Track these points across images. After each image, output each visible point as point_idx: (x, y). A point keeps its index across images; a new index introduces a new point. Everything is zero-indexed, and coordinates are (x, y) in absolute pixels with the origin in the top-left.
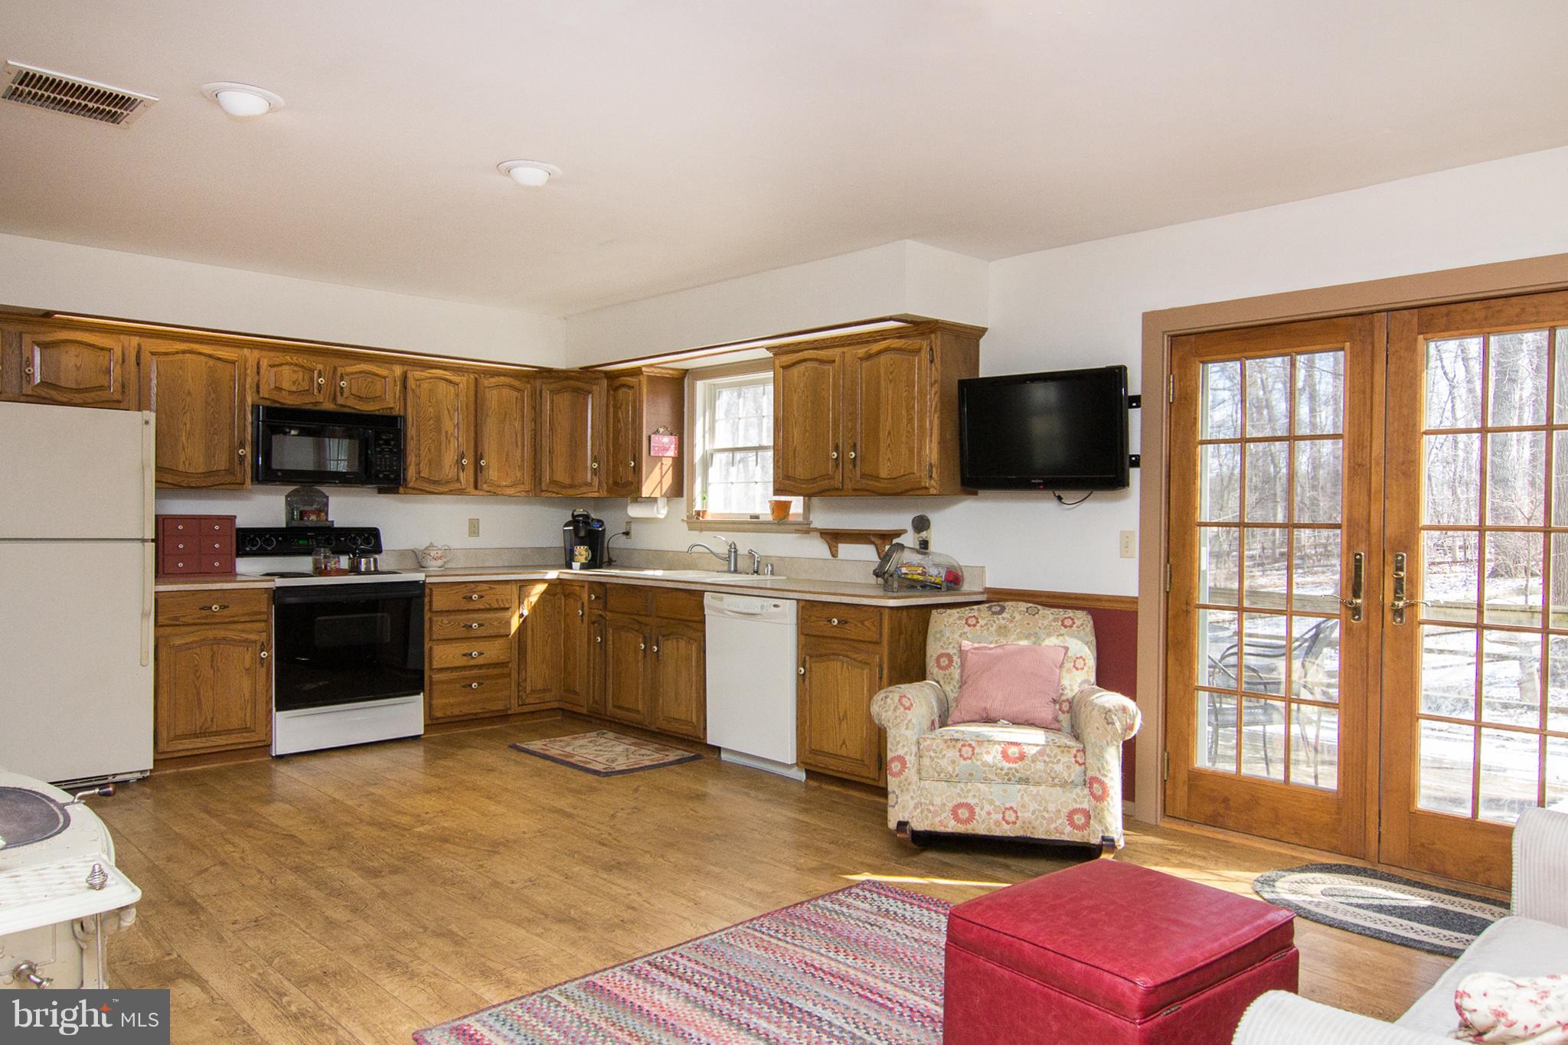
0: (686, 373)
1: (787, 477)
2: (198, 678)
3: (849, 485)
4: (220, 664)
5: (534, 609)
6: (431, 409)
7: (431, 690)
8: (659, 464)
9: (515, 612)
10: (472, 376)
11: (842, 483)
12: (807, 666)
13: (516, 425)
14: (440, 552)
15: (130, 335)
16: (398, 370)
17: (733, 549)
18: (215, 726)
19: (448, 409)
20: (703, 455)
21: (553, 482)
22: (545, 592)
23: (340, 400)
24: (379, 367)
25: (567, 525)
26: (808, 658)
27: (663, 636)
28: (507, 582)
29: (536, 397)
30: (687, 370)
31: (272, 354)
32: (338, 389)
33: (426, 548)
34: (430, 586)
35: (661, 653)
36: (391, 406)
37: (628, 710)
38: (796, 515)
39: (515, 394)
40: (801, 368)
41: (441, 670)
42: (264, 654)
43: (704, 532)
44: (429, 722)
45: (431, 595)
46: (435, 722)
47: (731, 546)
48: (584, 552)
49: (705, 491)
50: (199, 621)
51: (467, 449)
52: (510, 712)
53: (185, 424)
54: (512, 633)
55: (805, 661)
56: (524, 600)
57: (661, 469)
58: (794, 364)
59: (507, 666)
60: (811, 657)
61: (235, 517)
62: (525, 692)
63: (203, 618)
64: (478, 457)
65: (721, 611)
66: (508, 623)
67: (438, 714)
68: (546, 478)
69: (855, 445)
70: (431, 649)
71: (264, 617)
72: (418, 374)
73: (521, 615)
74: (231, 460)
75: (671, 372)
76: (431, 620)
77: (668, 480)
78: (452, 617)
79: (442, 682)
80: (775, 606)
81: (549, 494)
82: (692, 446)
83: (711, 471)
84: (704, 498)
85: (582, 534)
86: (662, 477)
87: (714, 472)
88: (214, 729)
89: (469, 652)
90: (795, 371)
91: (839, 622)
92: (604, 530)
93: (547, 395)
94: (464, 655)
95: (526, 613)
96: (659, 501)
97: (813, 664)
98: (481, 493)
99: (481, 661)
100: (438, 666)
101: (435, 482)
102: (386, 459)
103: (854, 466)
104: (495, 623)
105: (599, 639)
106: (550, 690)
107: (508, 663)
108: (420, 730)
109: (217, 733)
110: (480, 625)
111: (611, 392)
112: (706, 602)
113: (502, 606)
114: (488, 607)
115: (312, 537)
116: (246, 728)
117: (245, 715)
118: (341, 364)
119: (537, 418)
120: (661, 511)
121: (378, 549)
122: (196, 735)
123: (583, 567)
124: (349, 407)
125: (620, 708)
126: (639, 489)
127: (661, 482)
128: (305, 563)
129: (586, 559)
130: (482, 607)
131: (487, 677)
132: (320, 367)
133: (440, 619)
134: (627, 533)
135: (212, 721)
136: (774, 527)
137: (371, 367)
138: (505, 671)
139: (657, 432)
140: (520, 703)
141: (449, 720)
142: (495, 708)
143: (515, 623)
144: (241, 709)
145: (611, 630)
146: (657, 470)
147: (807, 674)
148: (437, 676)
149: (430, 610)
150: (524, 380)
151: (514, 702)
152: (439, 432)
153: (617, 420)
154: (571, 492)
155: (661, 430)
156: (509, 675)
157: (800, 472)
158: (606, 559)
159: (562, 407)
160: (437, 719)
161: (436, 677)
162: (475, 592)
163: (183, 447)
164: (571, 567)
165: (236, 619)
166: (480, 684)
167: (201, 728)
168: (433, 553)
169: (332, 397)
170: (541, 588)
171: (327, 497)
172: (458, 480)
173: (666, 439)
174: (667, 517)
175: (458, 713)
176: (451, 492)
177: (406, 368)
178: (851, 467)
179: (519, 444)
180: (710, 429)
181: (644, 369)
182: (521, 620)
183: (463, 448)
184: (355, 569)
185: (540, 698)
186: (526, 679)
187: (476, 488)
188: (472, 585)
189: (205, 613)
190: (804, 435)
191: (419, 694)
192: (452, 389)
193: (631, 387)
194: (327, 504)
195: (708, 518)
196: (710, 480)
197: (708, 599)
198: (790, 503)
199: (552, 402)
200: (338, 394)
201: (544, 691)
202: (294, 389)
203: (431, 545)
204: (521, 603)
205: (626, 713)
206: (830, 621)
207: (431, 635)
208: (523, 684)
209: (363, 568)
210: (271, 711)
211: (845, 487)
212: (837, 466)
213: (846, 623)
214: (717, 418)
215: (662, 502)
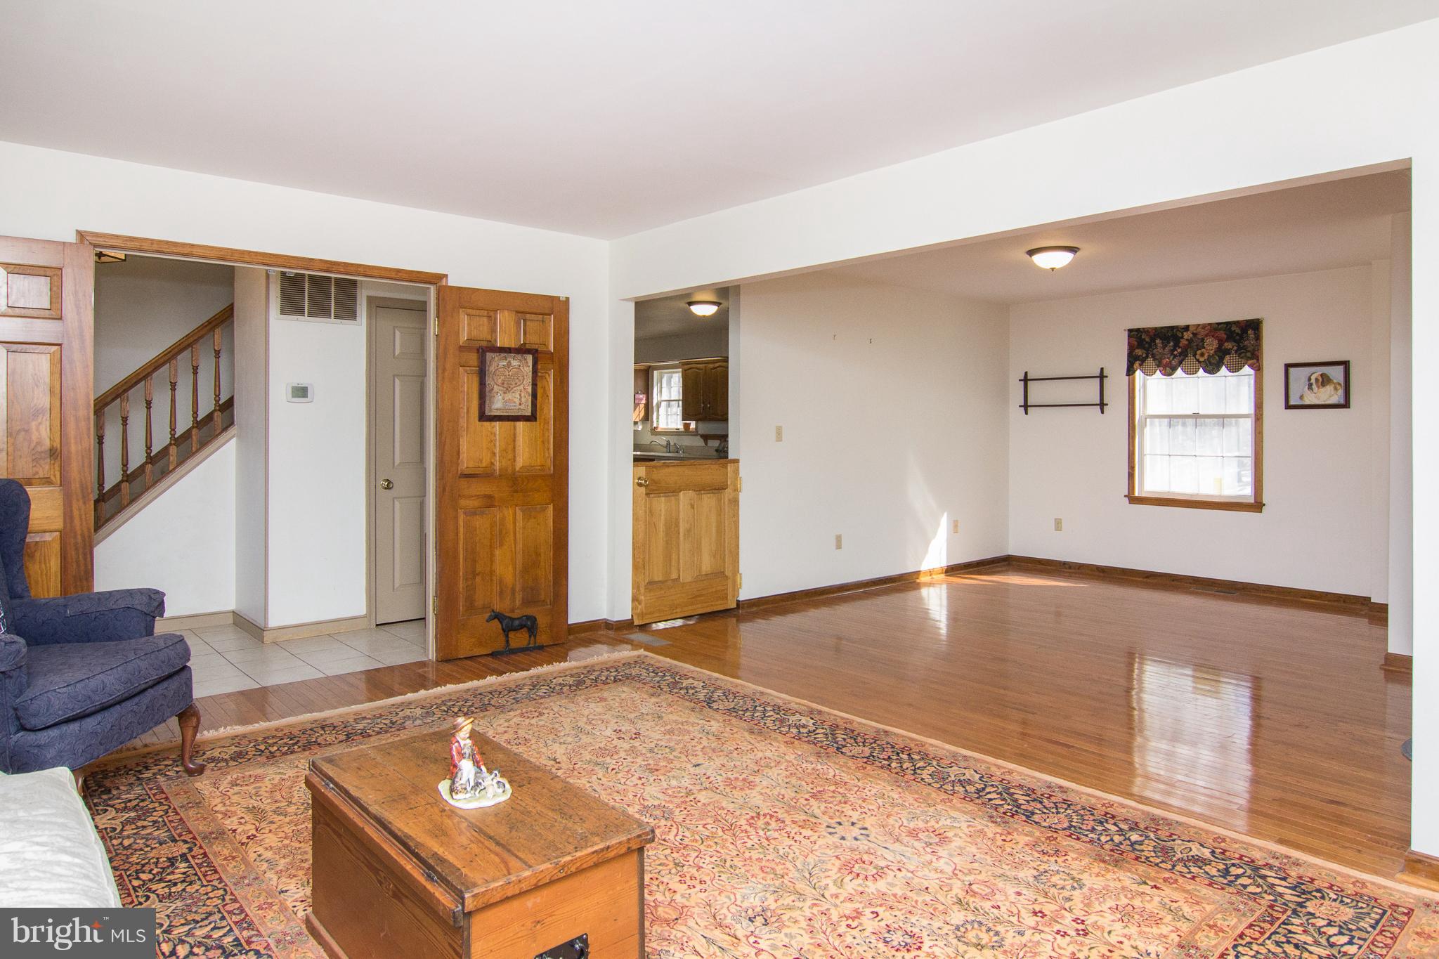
0: (650, 367)
1: (688, 412)
17: (668, 443)
20: (657, 403)
38: (693, 428)
43: (657, 436)
57: (639, 409)
77: (642, 413)
82: (652, 399)
84: (658, 422)
87: (662, 410)
96: (639, 422)
120: (639, 427)
127: (639, 414)
136: (684, 434)
139: (637, 393)
173: (641, 396)
174: (642, 429)
180: (660, 391)
195: (659, 430)
196: (660, 413)
198: (691, 423)
214: (663, 387)
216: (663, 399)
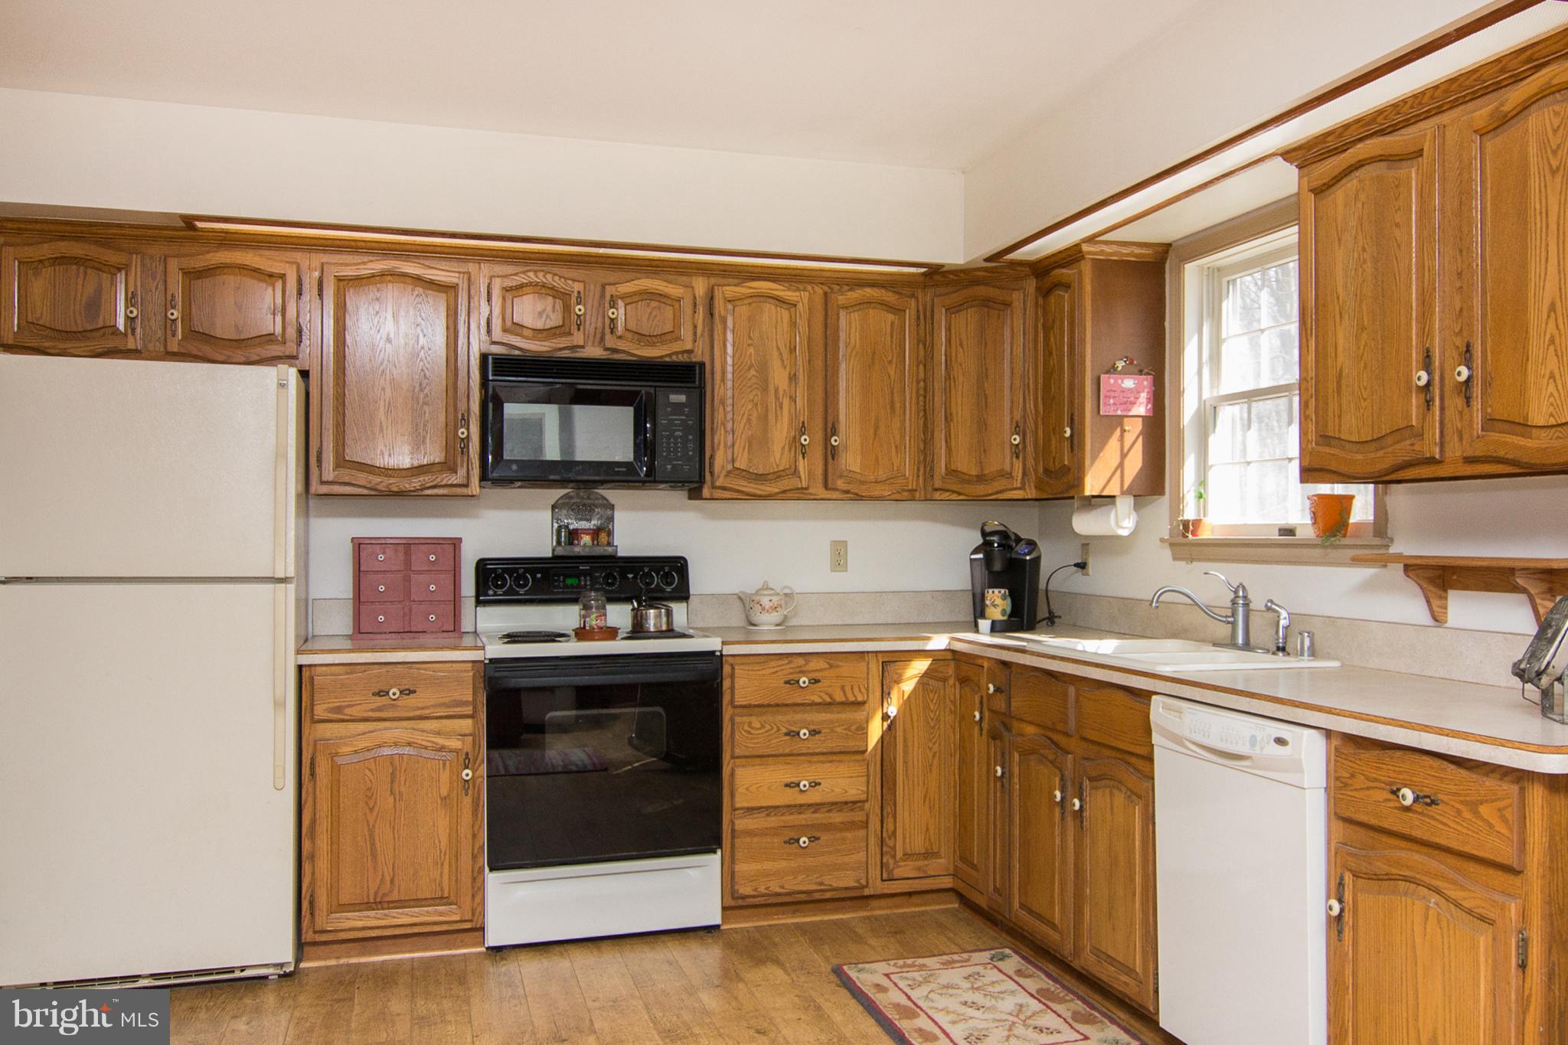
0: (1167, 252)
1: (1325, 439)
2: (371, 810)
3: (1455, 450)
4: (403, 789)
5: (908, 704)
6: (751, 350)
7: (733, 845)
8: (1118, 431)
9: (874, 711)
10: (819, 290)
11: (1442, 445)
12: (1348, 896)
13: (892, 373)
14: (775, 599)
15: (310, 251)
16: (700, 285)
17: (1240, 598)
18: (396, 892)
19: (778, 349)
20: (1199, 409)
21: (952, 472)
22: (927, 674)
23: (610, 341)
24: (670, 282)
25: (975, 551)
26: (1348, 878)
27: (1091, 779)
28: (862, 654)
29: (925, 319)
30: (1170, 245)
31: (509, 269)
32: (607, 321)
33: (757, 593)
34: (730, 659)
35: (1086, 814)
36: (689, 346)
37: (1039, 917)
38: (1359, 525)
39: (890, 317)
40: (1351, 184)
41: (750, 810)
42: (467, 774)
43: (1195, 564)
44: (730, 902)
45: (732, 676)
46: (740, 902)
47: (1236, 592)
48: (998, 601)
49: (1202, 482)
50: (371, 714)
51: (810, 418)
52: (867, 892)
53: (383, 389)
54: (870, 747)
55: (1341, 884)
56: (890, 688)
57: (1122, 439)
58: (1337, 179)
59: (862, 809)
60: (1356, 875)
61: (460, 540)
62: (894, 857)
63: (379, 709)
64: (831, 429)
65: (1178, 740)
66: (862, 730)
67: (745, 889)
68: (941, 467)
69: (1468, 349)
70: (732, 774)
71: (469, 710)
72: (731, 291)
73: (885, 717)
74: (448, 448)
75: (1138, 251)
76: (732, 720)
77: (1135, 462)
78: (769, 718)
79: (749, 833)
80: (1280, 741)
81: (946, 495)
82: (1179, 393)
83: (1212, 439)
84: (1200, 496)
85: (997, 566)
86: (1123, 456)
87: (1220, 442)
88: (395, 896)
89: (795, 780)
90: (1340, 194)
91: (1416, 799)
92: (1037, 561)
93: (941, 317)
94: (787, 785)
95: (892, 710)
96: (1118, 501)
97: (1360, 897)
98: (836, 495)
99: (814, 797)
100: (746, 805)
101: (761, 478)
102: (676, 438)
103: (1468, 400)
104: (839, 730)
105: (999, 769)
106: (935, 855)
107: (864, 802)
108: (713, 916)
109: (401, 904)
110: (814, 733)
111: (1041, 301)
112: (1153, 717)
113: (852, 699)
114: (828, 700)
115: (585, 573)
116: (442, 898)
117: (441, 876)
118: (612, 280)
119: (926, 361)
120: (1122, 521)
121: (682, 594)
122: (368, 906)
123: (995, 628)
124: (624, 352)
125: (1030, 911)
126: (1079, 483)
127: (1121, 465)
128: (564, 617)
129: (1003, 612)
130: (818, 700)
131: (828, 827)
132: (577, 287)
133: (745, 719)
134: (1082, 566)
135: (392, 881)
136: (1318, 552)
137: (658, 282)
138: (859, 816)
139: (1112, 370)
140: (885, 876)
141: (761, 900)
142: (841, 884)
143: (876, 730)
144: (436, 863)
145: (1016, 756)
146: (1113, 443)
147: (1348, 917)
148: (744, 821)
149: (732, 701)
150: (907, 291)
151: (875, 872)
152: (765, 390)
153: (1048, 353)
154: (980, 490)
155: (1120, 365)
156: (865, 825)
157: (1352, 425)
158: (1042, 612)
159: (964, 337)
160: (744, 897)
161: (742, 824)
162: (803, 673)
163: (381, 426)
164: (976, 629)
165: (427, 712)
166: (813, 839)
167: (376, 893)
168: (765, 601)
169: (598, 336)
170: (920, 666)
171: (612, 507)
172: (796, 473)
173: (1129, 383)
174: (1135, 533)
175: (778, 890)
176: (783, 495)
177: (713, 280)
178: (1460, 402)
179: (898, 405)
180: (1211, 358)
181: (1085, 248)
182: (886, 725)
183: (804, 417)
184: (638, 631)
185: (919, 869)
186: (894, 833)
187: (826, 486)
188: (801, 661)
189: (381, 701)
190: (1357, 337)
191: (715, 852)
192: (785, 314)
193: (1067, 286)
194: (611, 519)
195: (1205, 534)
196: (1212, 459)
197: (1158, 710)
198: (1351, 498)
199: (949, 329)
200: (608, 330)
201: (928, 855)
202: (539, 325)
203: (766, 587)
204: (885, 695)
205: (1037, 923)
206: (1395, 792)
207: (733, 747)
208: (891, 843)
209: (651, 625)
210: (481, 870)
211: (1448, 454)
212: (1429, 403)
213: (1433, 802)
214: (1224, 335)
215: (1125, 504)
216: (1226, 389)
